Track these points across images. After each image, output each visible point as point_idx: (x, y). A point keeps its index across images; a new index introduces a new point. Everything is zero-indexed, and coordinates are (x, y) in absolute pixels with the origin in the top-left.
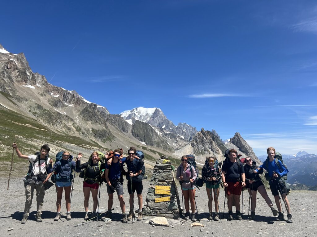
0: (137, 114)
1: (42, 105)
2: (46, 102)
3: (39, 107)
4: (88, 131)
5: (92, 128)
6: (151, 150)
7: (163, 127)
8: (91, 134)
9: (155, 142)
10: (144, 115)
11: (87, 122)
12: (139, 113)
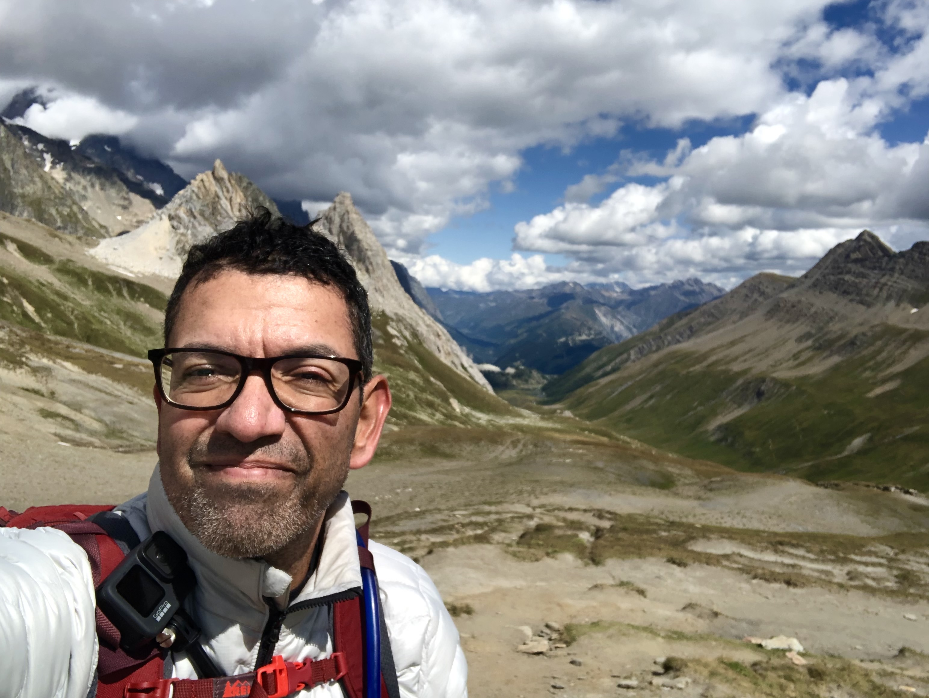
9: (23, 196)
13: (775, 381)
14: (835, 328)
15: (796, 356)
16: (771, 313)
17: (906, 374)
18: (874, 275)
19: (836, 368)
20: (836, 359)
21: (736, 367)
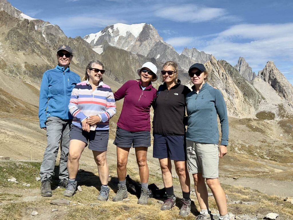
0: (112, 35)
5: (26, 63)
7: (158, 57)
8: (25, 72)
10: (124, 35)
11: (17, 52)
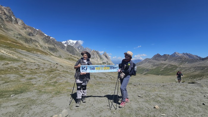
0: (69, 42)
1: (21, 34)
2: (24, 33)
3: (20, 35)
4: (46, 47)
5: (48, 46)
6: (74, 57)
7: (80, 48)
9: (76, 54)
10: (72, 43)
11: (45, 44)
12: (70, 42)
13: (149, 69)
14: (156, 64)
15: (151, 67)
16: (148, 62)
17: (164, 68)
18: (159, 58)
19: (156, 68)
20: (156, 67)
21: (145, 68)
